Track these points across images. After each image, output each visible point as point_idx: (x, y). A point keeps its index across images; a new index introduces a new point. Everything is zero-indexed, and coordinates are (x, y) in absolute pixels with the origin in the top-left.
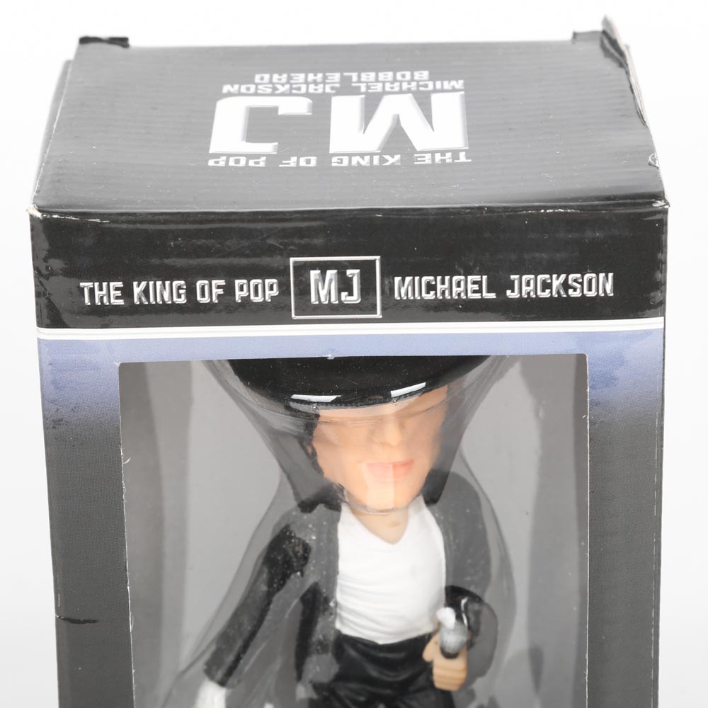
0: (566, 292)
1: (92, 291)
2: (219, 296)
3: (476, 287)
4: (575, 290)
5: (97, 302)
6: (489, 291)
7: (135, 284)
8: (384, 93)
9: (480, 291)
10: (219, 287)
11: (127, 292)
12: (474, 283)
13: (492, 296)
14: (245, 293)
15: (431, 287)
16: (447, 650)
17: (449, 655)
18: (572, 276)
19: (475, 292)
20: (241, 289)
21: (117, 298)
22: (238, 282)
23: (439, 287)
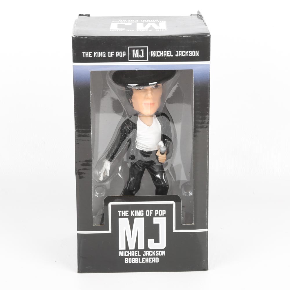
0: (189, 55)
1: (85, 54)
2: (113, 56)
3: (169, 54)
4: (190, 54)
5: (86, 57)
6: (172, 55)
7: (94, 52)
8: (148, 22)
9: (170, 55)
10: (113, 53)
11: (93, 54)
12: (169, 53)
13: (172, 56)
14: (118, 55)
15: (159, 54)
16: (162, 152)
17: (162, 153)
18: (190, 51)
19: (169, 55)
20: (118, 54)
21: (91, 56)
22: (117, 52)
23: (161, 54)
